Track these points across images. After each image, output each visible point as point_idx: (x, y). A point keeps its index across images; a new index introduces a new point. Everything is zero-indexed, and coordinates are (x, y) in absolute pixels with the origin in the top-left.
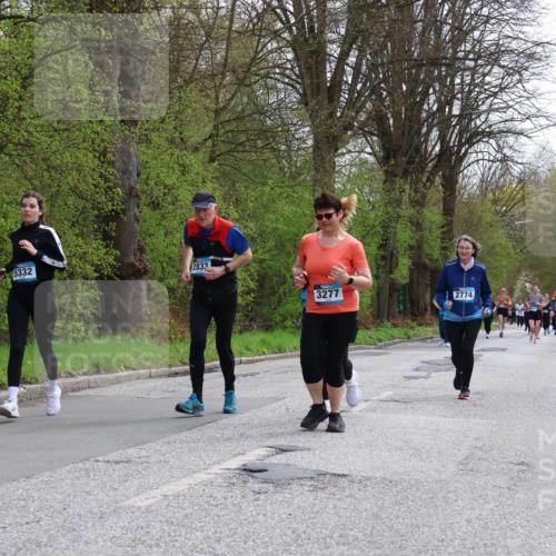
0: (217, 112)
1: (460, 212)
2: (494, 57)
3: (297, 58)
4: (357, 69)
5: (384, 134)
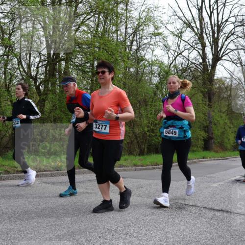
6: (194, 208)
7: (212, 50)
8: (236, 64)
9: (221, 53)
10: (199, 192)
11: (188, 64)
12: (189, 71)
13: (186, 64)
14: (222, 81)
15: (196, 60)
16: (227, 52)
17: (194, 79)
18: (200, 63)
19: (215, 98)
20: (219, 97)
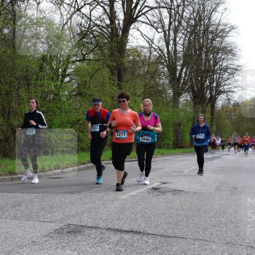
0: (145, 86)
1: (216, 115)
2: (225, 70)
3: (168, 70)
4: (186, 73)
5: (193, 92)
6: (94, 230)
7: (123, 8)
8: (156, 29)
9: (137, 12)
10: (102, 208)
11: (90, 25)
12: (92, 36)
13: (87, 26)
14: (137, 52)
15: (101, 21)
16: (144, 11)
17: (98, 48)
18: (107, 25)
19: (127, 76)
20: (133, 74)
